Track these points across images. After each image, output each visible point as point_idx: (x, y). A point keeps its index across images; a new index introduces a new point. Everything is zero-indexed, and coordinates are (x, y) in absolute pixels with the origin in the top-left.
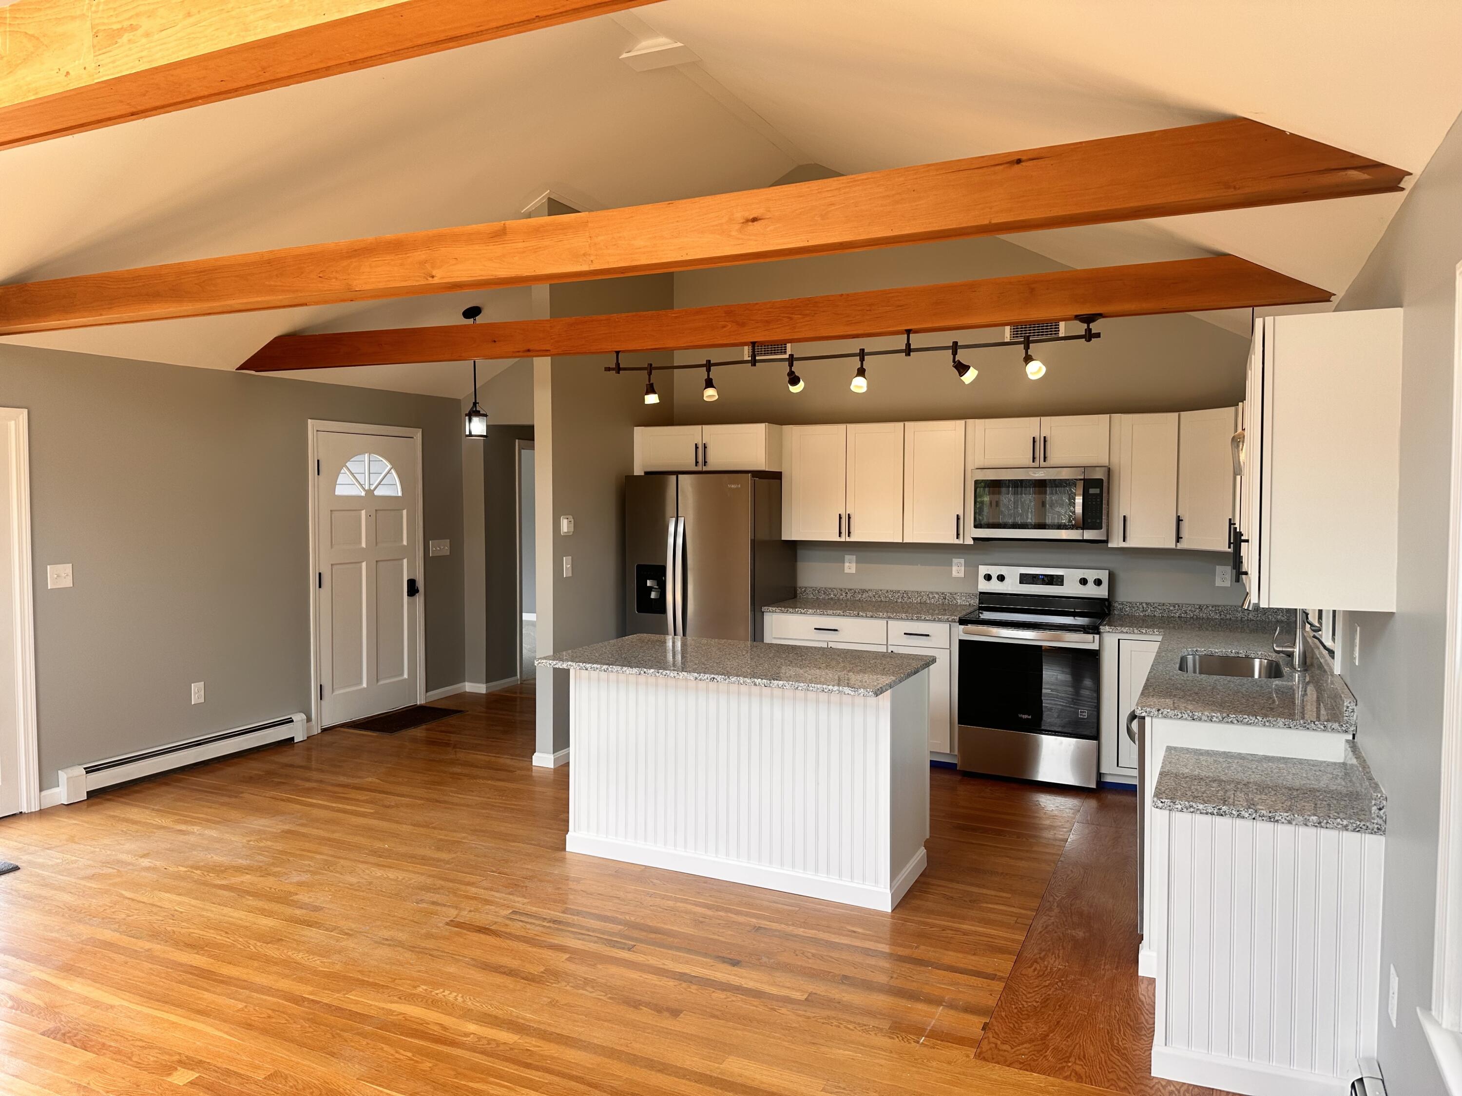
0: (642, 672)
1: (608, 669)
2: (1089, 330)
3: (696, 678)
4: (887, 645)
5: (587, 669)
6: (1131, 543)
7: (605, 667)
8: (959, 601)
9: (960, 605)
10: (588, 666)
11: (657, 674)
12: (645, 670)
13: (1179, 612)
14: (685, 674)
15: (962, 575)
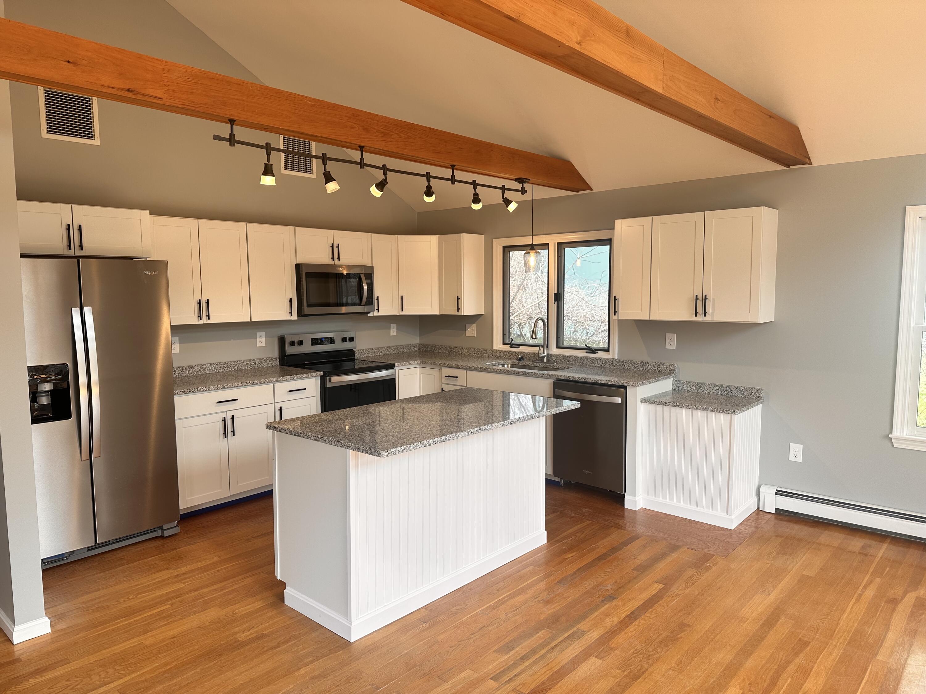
0: (470, 433)
1: (446, 439)
2: (523, 188)
3: (503, 425)
4: (275, 403)
5: (430, 445)
6: (381, 313)
7: (444, 437)
8: (265, 364)
9: (266, 367)
10: (431, 441)
11: (480, 431)
12: (472, 430)
13: (379, 352)
14: (496, 424)
15: (264, 344)
